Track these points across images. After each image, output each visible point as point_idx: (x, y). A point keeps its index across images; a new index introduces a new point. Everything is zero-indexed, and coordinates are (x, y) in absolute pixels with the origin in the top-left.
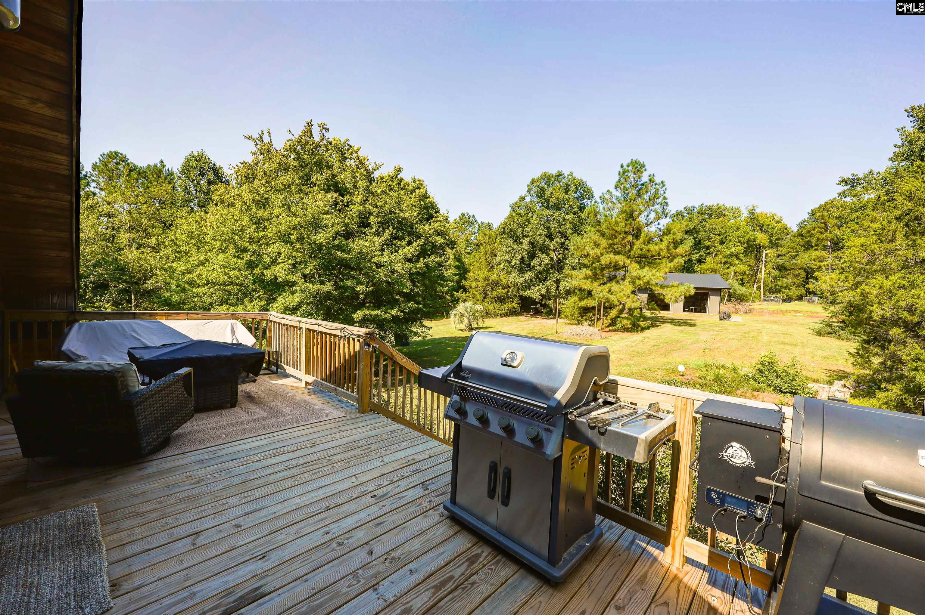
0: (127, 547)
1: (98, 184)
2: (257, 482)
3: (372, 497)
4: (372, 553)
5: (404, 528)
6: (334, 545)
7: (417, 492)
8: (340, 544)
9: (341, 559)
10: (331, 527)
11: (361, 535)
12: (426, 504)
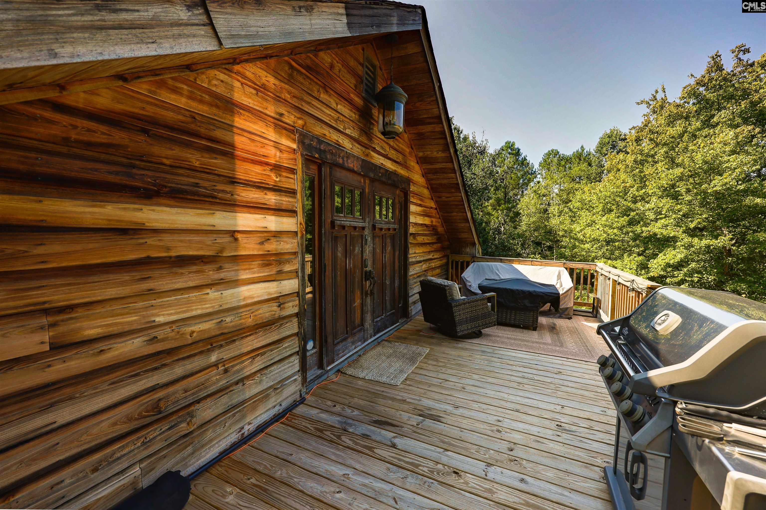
0: (422, 370)
1: (542, 175)
2: (497, 375)
3: (557, 425)
4: (512, 450)
5: (555, 458)
6: (495, 428)
7: (606, 449)
8: (499, 431)
9: (490, 438)
10: (506, 420)
11: (517, 437)
12: (600, 461)
